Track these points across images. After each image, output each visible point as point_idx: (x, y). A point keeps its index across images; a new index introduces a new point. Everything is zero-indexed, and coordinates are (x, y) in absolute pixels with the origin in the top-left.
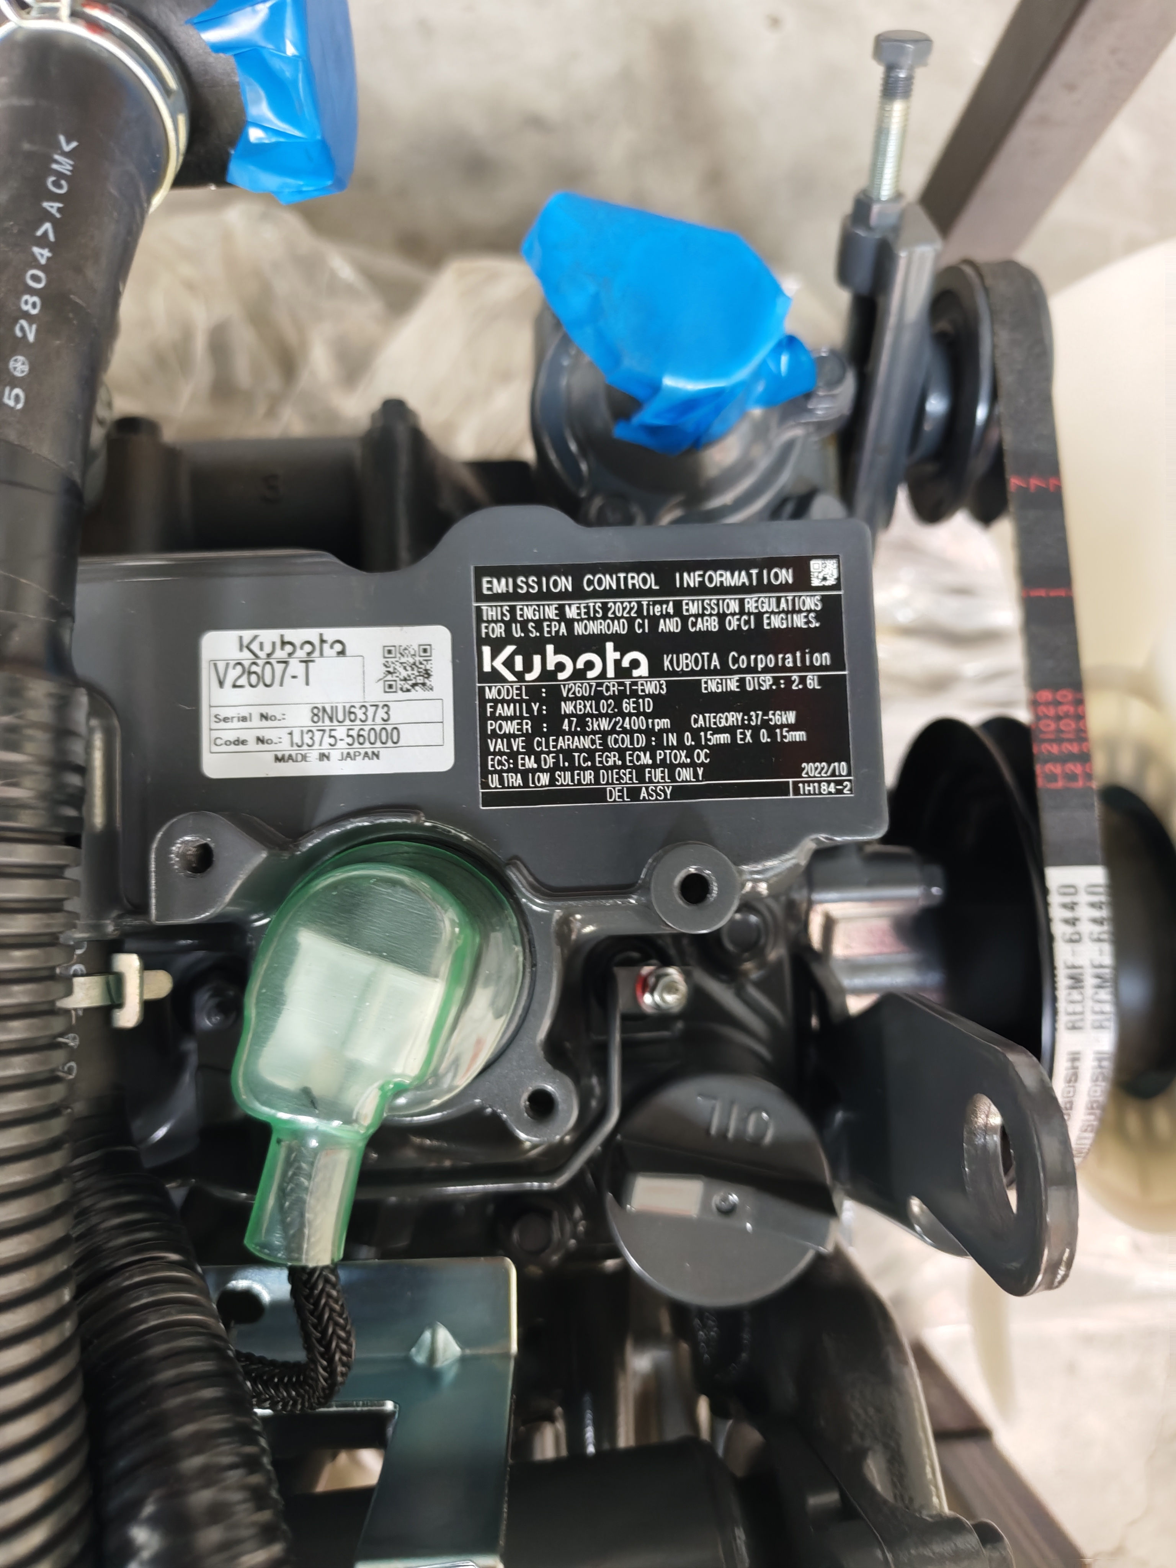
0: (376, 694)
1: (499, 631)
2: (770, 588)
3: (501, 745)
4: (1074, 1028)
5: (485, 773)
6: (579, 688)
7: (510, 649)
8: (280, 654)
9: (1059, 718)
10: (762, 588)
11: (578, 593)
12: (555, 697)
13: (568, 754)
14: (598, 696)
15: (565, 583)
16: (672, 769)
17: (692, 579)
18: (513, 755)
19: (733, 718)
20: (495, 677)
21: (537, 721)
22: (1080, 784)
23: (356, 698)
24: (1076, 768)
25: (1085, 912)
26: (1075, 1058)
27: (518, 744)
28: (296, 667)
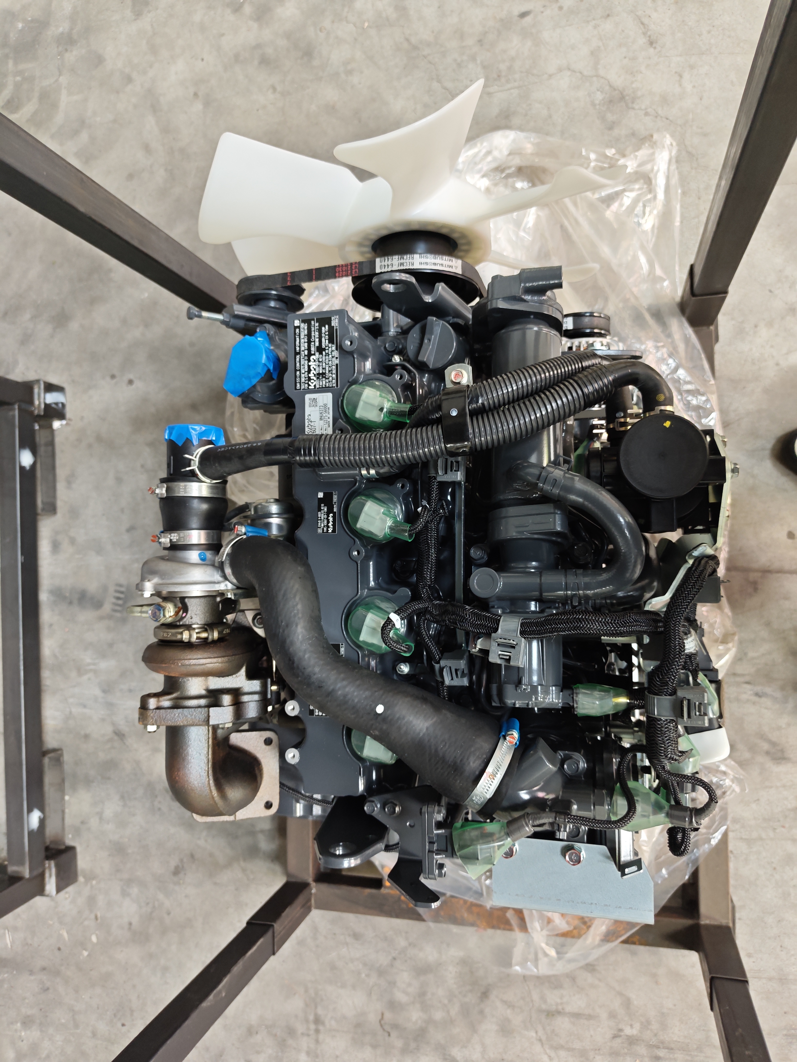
0: (317, 408)
1: (306, 385)
2: (300, 334)
3: (327, 384)
4: (413, 264)
5: (332, 387)
6: (317, 369)
7: (310, 383)
8: (310, 427)
9: (342, 271)
10: (299, 335)
11: (300, 370)
12: (319, 374)
13: (329, 371)
14: (319, 366)
15: (298, 373)
16: (332, 351)
17: (298, 349)
18: (329, 382)
19: (323, 340)
20: (315, 386)
21: (323, 377)
22: (357, 265)
23: (318, 412)
24: (354, 266)
25: (386, 263)
26: (421, 263)
27: (327, 381)
28: (312, 424)
